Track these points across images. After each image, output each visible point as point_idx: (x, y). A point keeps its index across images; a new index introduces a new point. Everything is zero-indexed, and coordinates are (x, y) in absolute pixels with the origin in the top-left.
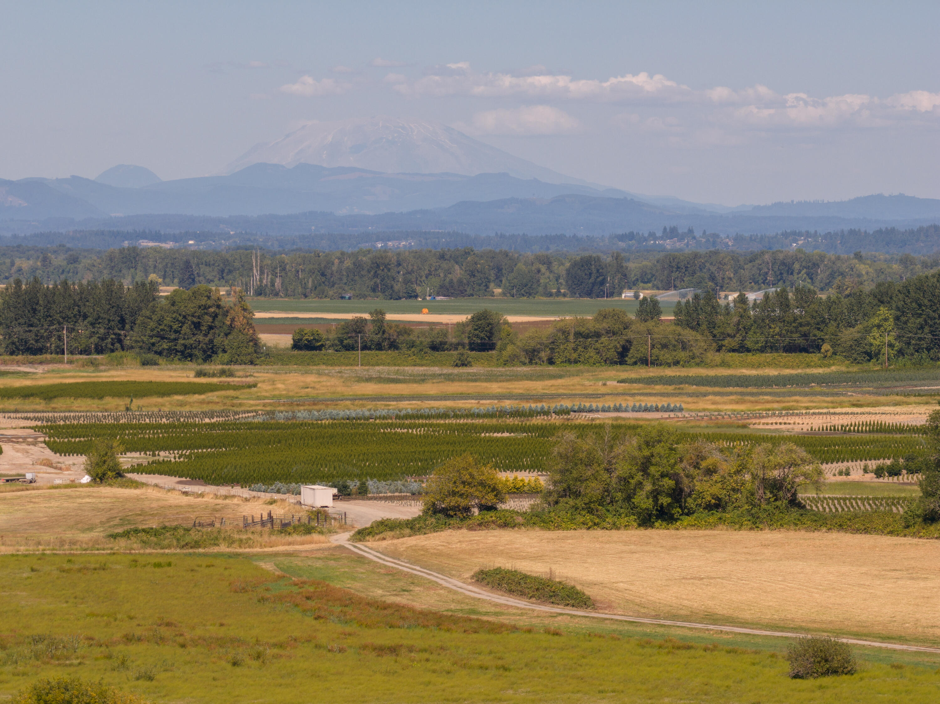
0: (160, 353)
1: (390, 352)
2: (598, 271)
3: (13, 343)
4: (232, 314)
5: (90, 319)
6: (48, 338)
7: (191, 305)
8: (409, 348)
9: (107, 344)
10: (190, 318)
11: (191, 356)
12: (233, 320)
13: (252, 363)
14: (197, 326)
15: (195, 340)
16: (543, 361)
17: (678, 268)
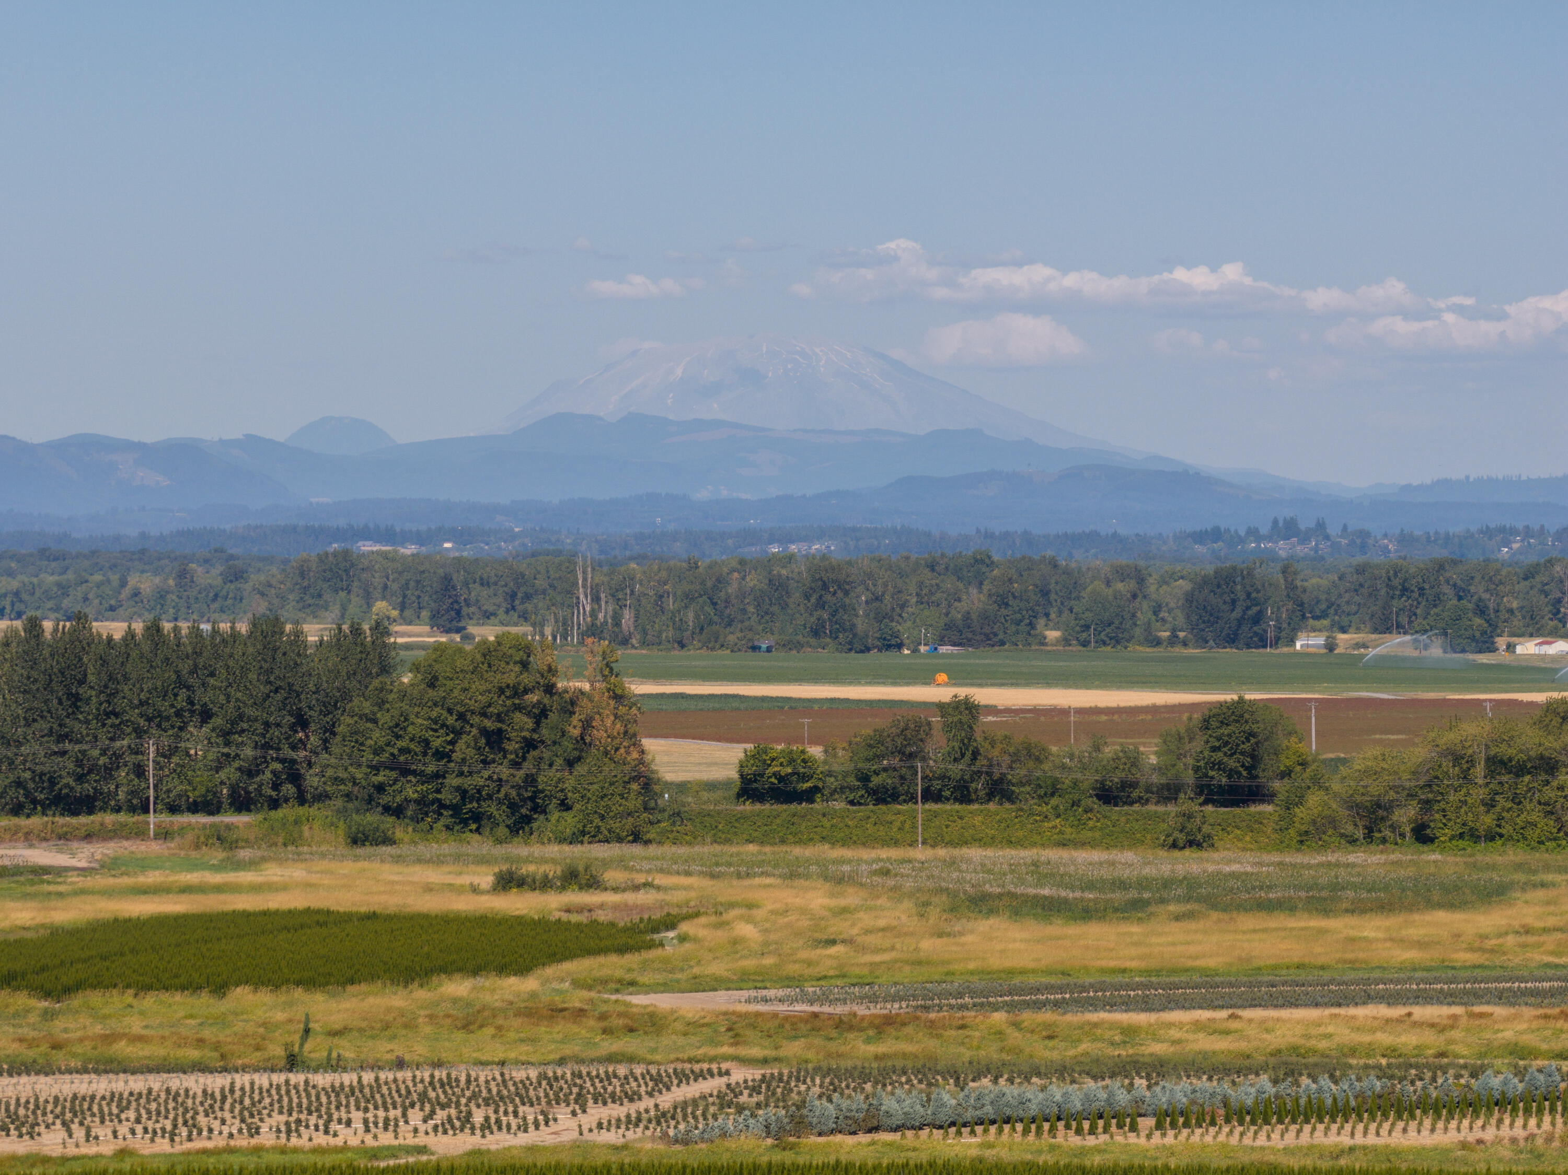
0: (397, 812)
1: (992, 806)
2: (1248, 595)
3: (19, 784)
4: (584, 709)
5: (217, 721)
6: (109, 772)
7: (478, 685)
8: (1043, 798)
9: (261, 785)
10: (476, 720)
11: (477, 817)
12: (587, 724)
13: (637, 837)
14: (495, 739)
15: (490, 778)
16: (1403, 835)
17: (1404, 590)
